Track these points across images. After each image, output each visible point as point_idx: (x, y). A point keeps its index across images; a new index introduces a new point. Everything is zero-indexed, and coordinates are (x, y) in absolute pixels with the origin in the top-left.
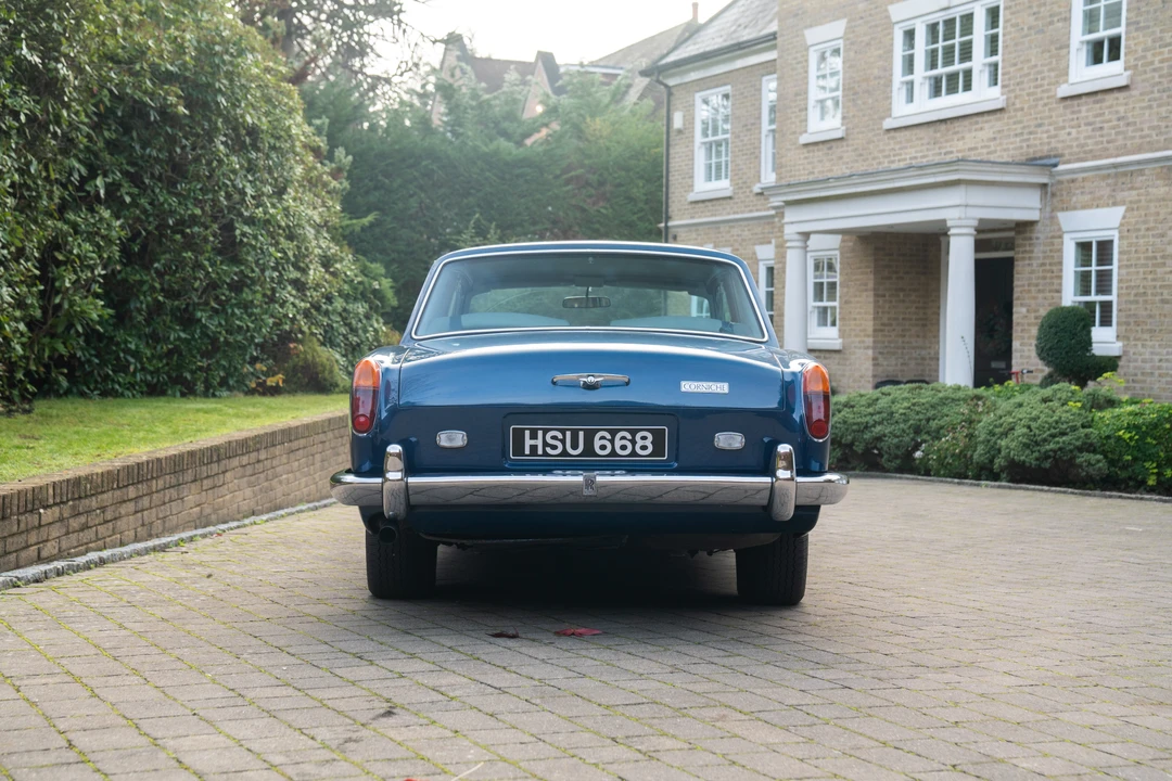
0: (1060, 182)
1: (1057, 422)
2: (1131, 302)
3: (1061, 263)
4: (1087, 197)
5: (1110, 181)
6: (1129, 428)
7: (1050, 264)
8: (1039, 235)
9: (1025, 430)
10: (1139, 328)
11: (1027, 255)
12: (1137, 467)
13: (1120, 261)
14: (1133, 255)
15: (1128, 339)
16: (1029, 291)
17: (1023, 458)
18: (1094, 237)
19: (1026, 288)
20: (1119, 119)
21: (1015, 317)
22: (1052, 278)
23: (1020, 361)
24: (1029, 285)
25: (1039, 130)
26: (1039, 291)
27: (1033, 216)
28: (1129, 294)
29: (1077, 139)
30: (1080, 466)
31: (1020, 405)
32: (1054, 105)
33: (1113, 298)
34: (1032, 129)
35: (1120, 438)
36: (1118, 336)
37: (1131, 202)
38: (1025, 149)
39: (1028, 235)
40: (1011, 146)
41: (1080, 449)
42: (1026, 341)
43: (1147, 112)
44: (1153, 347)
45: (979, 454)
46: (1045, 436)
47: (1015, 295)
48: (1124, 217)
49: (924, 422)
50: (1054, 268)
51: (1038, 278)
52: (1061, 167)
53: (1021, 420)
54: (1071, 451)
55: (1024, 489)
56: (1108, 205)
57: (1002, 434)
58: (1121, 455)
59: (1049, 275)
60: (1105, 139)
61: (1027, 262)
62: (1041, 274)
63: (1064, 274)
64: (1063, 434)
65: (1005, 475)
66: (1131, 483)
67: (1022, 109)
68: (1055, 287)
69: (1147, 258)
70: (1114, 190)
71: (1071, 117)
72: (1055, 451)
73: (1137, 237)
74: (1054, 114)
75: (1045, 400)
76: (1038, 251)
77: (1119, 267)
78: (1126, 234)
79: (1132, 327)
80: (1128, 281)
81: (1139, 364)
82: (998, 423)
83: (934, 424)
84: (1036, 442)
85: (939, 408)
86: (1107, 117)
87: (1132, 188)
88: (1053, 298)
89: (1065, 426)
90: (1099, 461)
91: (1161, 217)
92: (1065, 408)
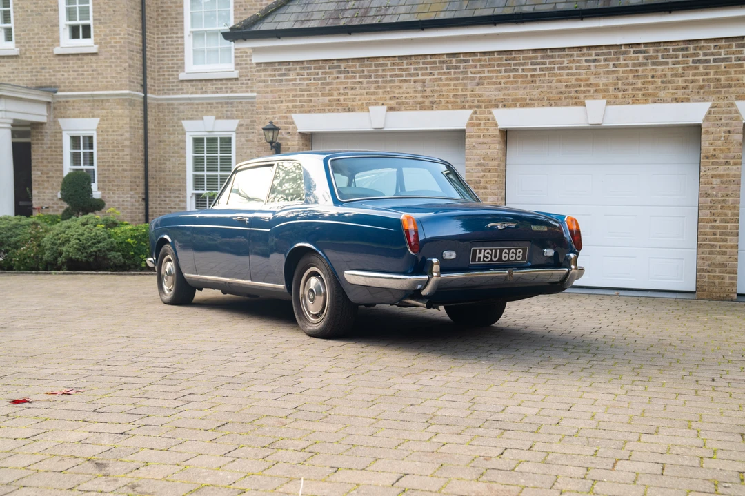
0: (59, 102)
1: (95, 236)
2: (105, 170)
3: (62, 147)
4: (76, 112)
5: (89, 104)
6: (133, 237)
7: (55, 147)
8: (47, 131)
9: (77, 241)
10: (111, 184)
11: (40, 142)
12: (136, 258)
13: (98, 147)
14: (105, 145)
15: (104, 190)
16: (42, 162)
17: (77, 257)
18: (81, 133)
19: (40, 160)
20: (93, 71)
21: (33, 177)
22: (56, 155)
23: (38, 202)
24: (42, 159)
25: (43, 71)
26: (49, 162)
27: (44, 119)
28: (104, 166)
29: (68, 79)
30: (110, 259)
31: (69, 227)
32: (52, 58)
33: (95, 167)
34: (38, 70)
35: (128, 243)
36: (98, 188)
37: (103, 116)
38: (34, 81)
39: (40, 130)
40: (25, 78)
41: (108, 250)
42: (41, 190)
43: (109, 69)
44: (119, 194)
45: (47, 256)
46: (89, 244)
47: (33, 164)
48: (99, 124)
49: (5, 239)
50: (58, 150)
51: (48, 155)
52: (59, 93)
53: (73, 236)
54: (104, 251)
55: (81, 274)
56: (89, 117)
57: (60, 244)
58: (128, 252)
59: (54, 153)
60: (85, 81)
61: (40, 145)
62: (49, 153)
63: (64, 153)
64: (99, 242)
65: (65, 267)
67: (31, 57)
68: (59, 160)
69: (114, 147)
70: (92, 109)
71: (63, 66)
72: (96, 252)
73: (107, 135)
74: (52, 63)
75: (84, 224)
76: (47, 139)
77: (98, 151)
78: (101, 133)
79: (107, 183)
80: (103, 158)
81: (111, 202)
82: (56, 238)
83: (13, 240)
84: (84, 247)
85: (14, 230)
86: (86, 68)
87: (103, 109)
88: (58, 166)
89: (100, 238)
90: (119, 256)
91: (121, 125)
92: (97, 228)
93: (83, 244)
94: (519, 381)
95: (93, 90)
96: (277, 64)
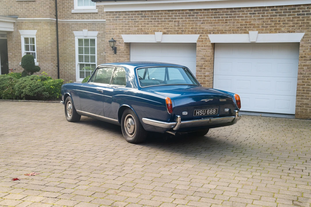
0: (19, 22)
1: (37, 85)
2: (40, 53)
3: (21, 43)
4: (26, 27)
5: (32, 24)
6: (53, 85)
7: (18, 43)
8: (14, 35)
9: (29, 87)
10: (42, 59)
11: (11, 40)
12: (55, 94)
13: (36, 43)
14: (40, 42)
15: (40, 62)
16: (12, 49)
17: (30, 94)
18: (29, 37)
19: (11, 48)
20: (33, 9)
21: (8, 55)
22: (18, 46)
23: (11, 66)
25: (11, 8)
26: (15, 49)
27: (12, 30)
28: (39, 51)
29: (22, 12)
30: (43, 95)
31: (25, 81)
32: (15, 2)
33: (35, 52)
34: (9, 7)
35: (51, 88)
36: (37, 61)
37: (38, 29)
38: (8, 13)
39: (11, 35)
40: (3, 11)
41: (42, 91)
42: (12, 61)
43: (41, 8)
44: (46, 64)
45: (16, 93)
46: (35, 88)
47: (8, 50)
48: (37, 33)
50: (19, 44)
51: (15, 46)
52: (18, 19)
53: (27, 85)
55: (31, 102)
56: (32, 29)
57: (22, 88)
58: (51, 92)
59: (18, 45)
60: (30, 13)
61: (11, 42)
63: (22, 45)
64: (39, 88)
65: (24, 98)
66: (53, 98)
67: (6, 2)
68: (20, 48)
69: (44, 43)
70: (34, 26)
71: (20, 6)
72: (37, 92)
73: (41, 38)
74: (15, 4)
75: (32, 80)
76: (14, 39)
77: (37, 45)
78: (38, 37)
79: (41, 59)
80: (39, 48)
81: (43, 68)
82: (20, 85)
83: (1, 86)
84: (32, 90)
85: (2, 81)
86: (30, 8)
87: (38, 26)
88: (19, 51)
89: (39, 86)
90: (47, 94)
91: (46, 34)
92: (37, 81)
93: (32, 88)
94: (211, 169)
95: (34, 18)
96: (115, 13)
